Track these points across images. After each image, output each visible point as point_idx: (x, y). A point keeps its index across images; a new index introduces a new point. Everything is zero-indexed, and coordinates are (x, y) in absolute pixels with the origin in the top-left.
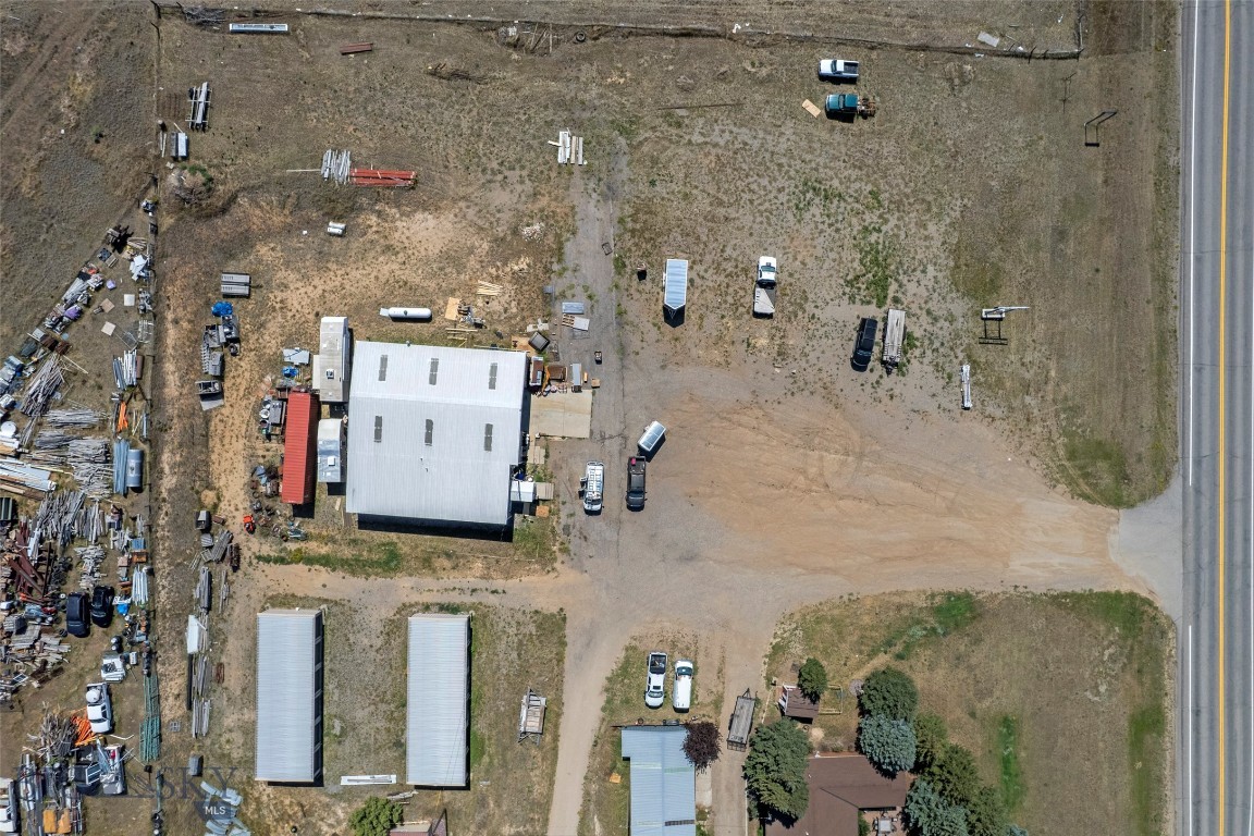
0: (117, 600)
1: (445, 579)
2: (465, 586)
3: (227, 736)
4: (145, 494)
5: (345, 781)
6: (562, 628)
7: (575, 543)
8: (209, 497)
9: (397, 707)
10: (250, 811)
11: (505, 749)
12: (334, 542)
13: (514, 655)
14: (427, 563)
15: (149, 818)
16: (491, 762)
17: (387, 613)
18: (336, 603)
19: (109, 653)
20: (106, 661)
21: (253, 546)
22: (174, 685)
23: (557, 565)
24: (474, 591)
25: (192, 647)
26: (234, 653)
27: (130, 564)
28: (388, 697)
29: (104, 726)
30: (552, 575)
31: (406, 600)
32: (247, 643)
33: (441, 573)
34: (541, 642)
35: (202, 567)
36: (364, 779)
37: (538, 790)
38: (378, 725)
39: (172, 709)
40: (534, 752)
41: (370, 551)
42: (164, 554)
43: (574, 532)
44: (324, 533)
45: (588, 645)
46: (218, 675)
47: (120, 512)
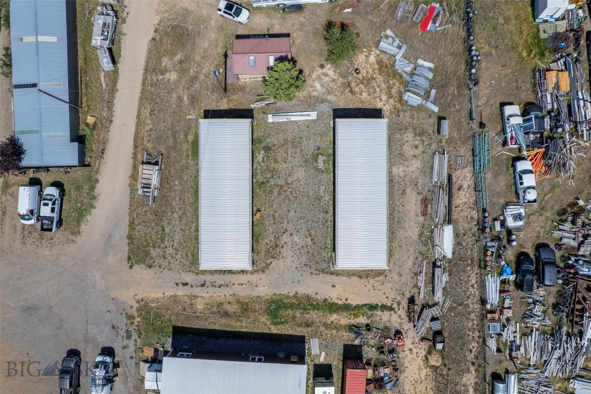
0: (512, 278)
1: (228, 295)
2: (211, 289)
3: (418, 152)
4: (489, 371)
5: (313, 115)
6: (131, 251)
7: (122, 323)
8: (435, 360)
9: (268, 182)
10: (397, 87)
11: (174, 147)
12: (325, 325)
13: (167, 230)
14: (245, 308)
15: (481, 82)
16: (186, 135)
17: (278, 264)
18: (323, 272)
19: (519, 229)
20: (521, 223)
21: (396, 319)
22: (463, 198)
23: (136, 305)
24: (203, 285)
25: (448, 231)
26: (413, 225)
27: (502, 309)
28: (276, 191)
29: (522, 166)
30: (139, 297)
31: (262, 276)
32: (400, 234)
33: (232, 300)
34: (146, 241)
35: (441, 300)
36: (296, 118)
38: (285, 165)
39: (465, 177)
40: (150, 145)
41: (294, 317)
42: (473, 316)
43: (123, 333)
44: (334, 332)
45: (110, 236)
46: (426, 207)
47: (512, 358)
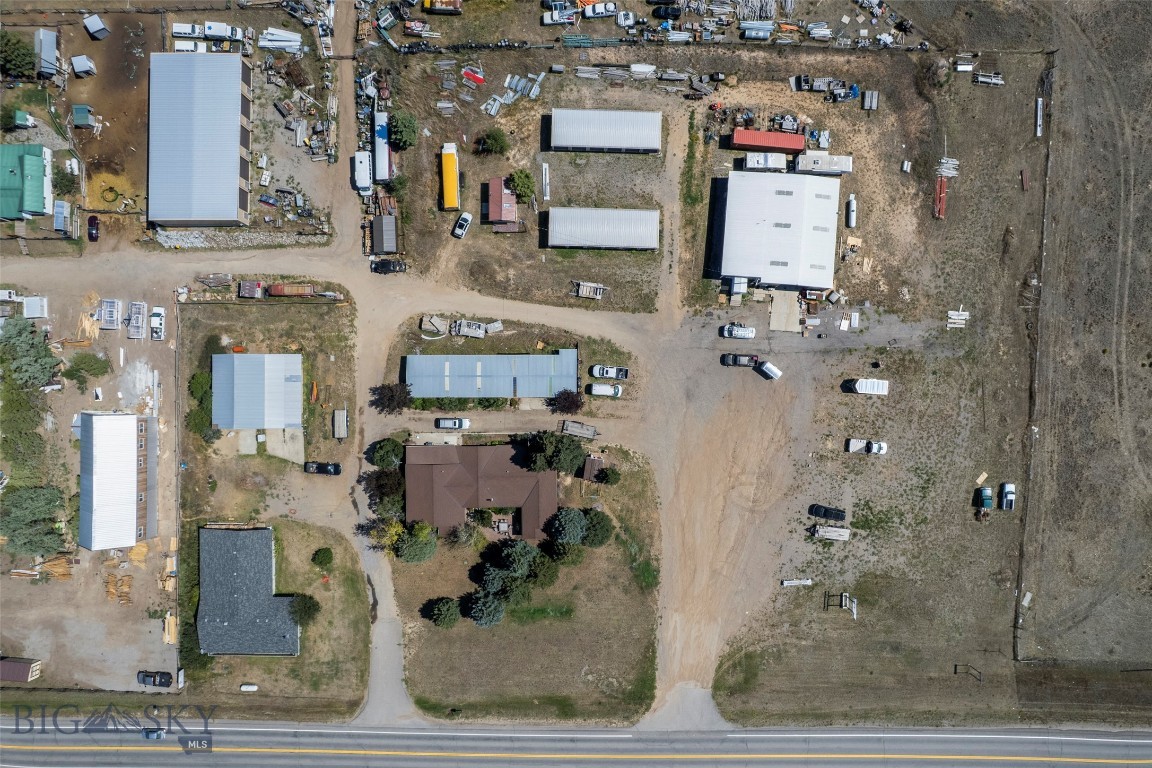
0: (671, 22)
1: (679, 234)
2: (675, 247)
3: (575, 89)
4: (738, 41)
5: (545, 166)
6: (644, 310)
7: (700, 319)
8: (733, 80)
9: (594, 201)
10: (525, 103)
11: (566, 272)
12: (704, 162)
13: (629, 279)
14: (689, 222)
15: (524, 40)
16: (557, 262)
17: (657, 197)
18: (663, 163)
19: (635, 16)
20: (631, 15)
21: (701, 109)
22: (611, 56)
23: (686, 308)
24: (671, 253)
25: (635, 68)
26: (630, 94)
27: (693, 30)
28: (602, 196)
29: (589, 12)
30: (680, 304)
31: (665, 208)
32: (637, 103)
33: (683, 231)
34: (636, 297)
35: (687, 75)
36: (547, 179)
37: (537, 294)
38: (583, 189)
39: (596, 54)
40: (564, 291)
41: (697, 185)
42: (699, 51)
43: (708, 319)
44: (709, 156)
45: (633, 328)
46: (617, 84)
47: (728, 24)
